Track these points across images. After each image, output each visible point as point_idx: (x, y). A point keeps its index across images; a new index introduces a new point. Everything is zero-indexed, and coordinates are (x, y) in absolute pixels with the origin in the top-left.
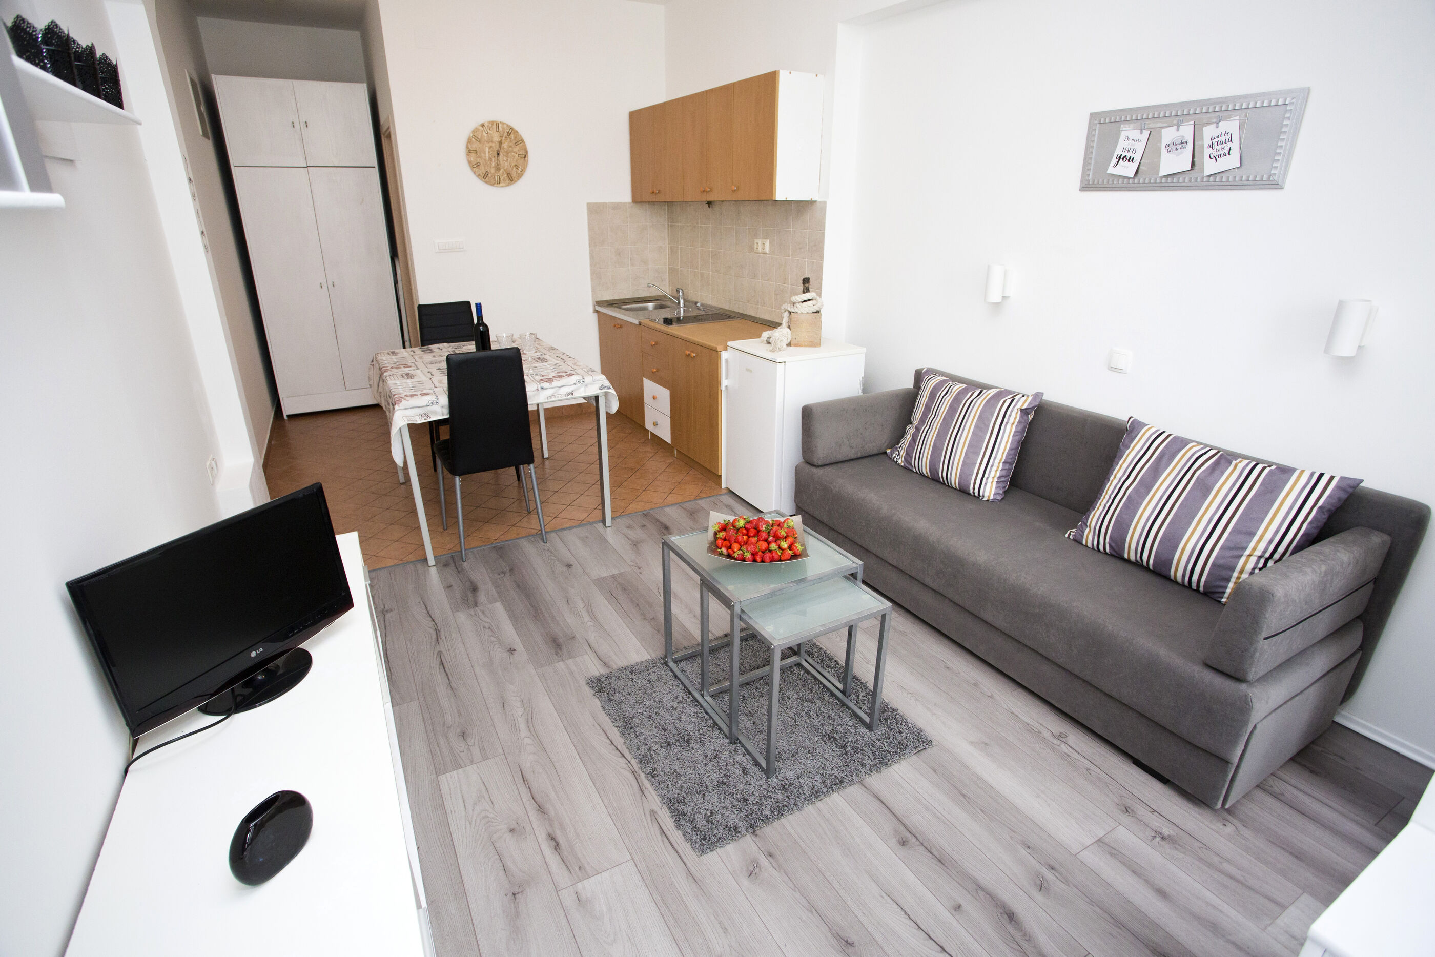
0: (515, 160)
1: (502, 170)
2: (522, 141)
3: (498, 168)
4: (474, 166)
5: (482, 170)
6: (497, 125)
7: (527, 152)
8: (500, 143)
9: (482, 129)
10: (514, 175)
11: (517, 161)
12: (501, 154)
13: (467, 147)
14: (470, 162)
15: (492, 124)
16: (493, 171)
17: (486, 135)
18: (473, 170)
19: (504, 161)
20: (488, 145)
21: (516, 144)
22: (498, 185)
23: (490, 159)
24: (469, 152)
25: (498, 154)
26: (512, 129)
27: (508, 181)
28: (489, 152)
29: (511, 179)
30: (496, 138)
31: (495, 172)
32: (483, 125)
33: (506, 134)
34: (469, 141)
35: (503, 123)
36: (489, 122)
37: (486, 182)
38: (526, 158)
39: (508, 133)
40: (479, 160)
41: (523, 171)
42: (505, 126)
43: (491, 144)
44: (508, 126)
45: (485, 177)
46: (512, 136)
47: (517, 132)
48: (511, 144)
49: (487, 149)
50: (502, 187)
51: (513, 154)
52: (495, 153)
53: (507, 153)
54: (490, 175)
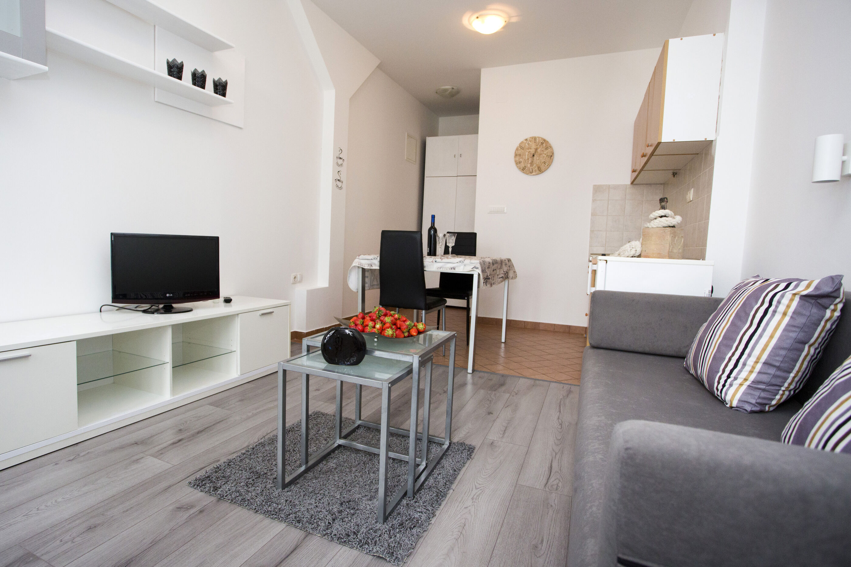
0: (544, 158)
1: (535, 165)
2: (551, 147)
3: (532, 164)
4: (517, 163)
5: (522, 165)
6: (535, 138)
7: (553, 153)
8: (536, 149)
9: (526, 142)
10: (543, 168)
11: (545, 159)
12: (535, 155)
13: (515, 153)
14: (515, 161)
15: (532, 139)
16: (529, 165)
17: (527, 145)
18: (516, 165)
19: (537, 159)
20: (528, 150)
21: (547, 149)
22: (531, 174)
23: (528, 159)
24: (516, 155)
25: (533, 156)
26: (545, 140)
27: (538, 172)
28: (528, 155)
29: (540, 171)
30: (534, 146)
31: (530, 166)
32: (526, 140)
33: (540, 143)
34: (517, 149)
35: (539, 137)
36: (530, 138)
37: (524, 173)
38: (552, 158)
39: (542, 143)
40: (521, 160)
41: (549, 166)
42: (540, 139)
43: (530, 150)
44: (542, 139)
45: (523, 170)
46: (544, 145)
47: (548, 142)
48: (543, 149)
49: (527, 153)
50: (534, 175)
51: (543, 155)
52: (532, 155)
53: (540, 154)
54: (526, 168)
